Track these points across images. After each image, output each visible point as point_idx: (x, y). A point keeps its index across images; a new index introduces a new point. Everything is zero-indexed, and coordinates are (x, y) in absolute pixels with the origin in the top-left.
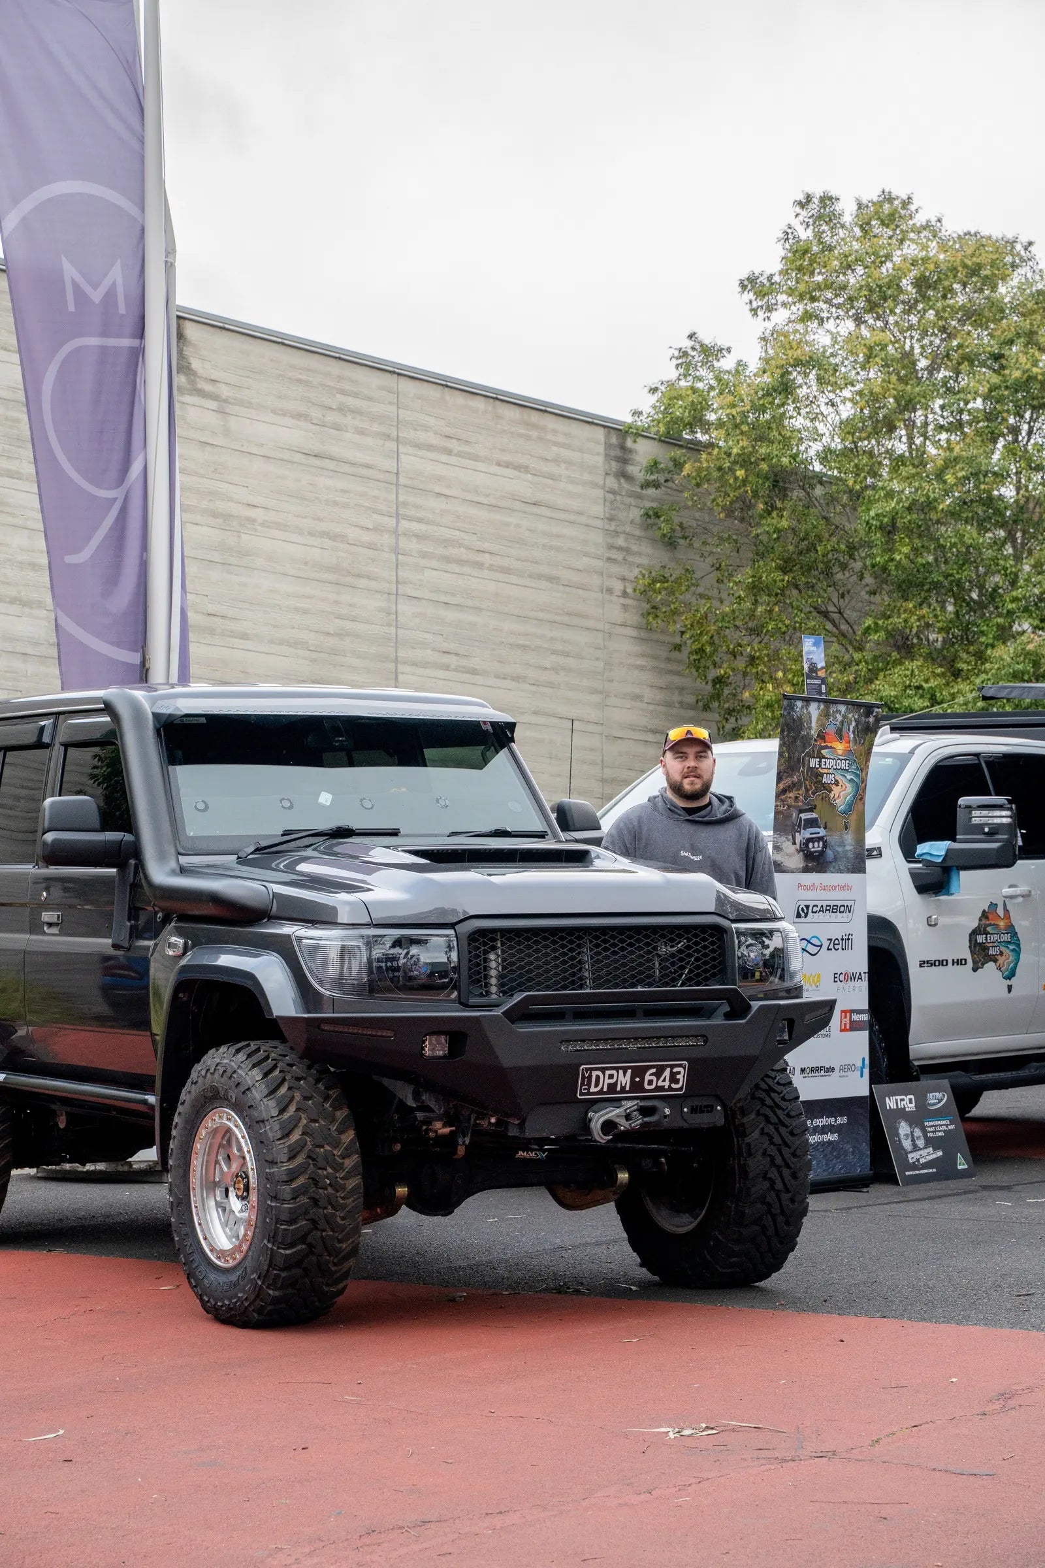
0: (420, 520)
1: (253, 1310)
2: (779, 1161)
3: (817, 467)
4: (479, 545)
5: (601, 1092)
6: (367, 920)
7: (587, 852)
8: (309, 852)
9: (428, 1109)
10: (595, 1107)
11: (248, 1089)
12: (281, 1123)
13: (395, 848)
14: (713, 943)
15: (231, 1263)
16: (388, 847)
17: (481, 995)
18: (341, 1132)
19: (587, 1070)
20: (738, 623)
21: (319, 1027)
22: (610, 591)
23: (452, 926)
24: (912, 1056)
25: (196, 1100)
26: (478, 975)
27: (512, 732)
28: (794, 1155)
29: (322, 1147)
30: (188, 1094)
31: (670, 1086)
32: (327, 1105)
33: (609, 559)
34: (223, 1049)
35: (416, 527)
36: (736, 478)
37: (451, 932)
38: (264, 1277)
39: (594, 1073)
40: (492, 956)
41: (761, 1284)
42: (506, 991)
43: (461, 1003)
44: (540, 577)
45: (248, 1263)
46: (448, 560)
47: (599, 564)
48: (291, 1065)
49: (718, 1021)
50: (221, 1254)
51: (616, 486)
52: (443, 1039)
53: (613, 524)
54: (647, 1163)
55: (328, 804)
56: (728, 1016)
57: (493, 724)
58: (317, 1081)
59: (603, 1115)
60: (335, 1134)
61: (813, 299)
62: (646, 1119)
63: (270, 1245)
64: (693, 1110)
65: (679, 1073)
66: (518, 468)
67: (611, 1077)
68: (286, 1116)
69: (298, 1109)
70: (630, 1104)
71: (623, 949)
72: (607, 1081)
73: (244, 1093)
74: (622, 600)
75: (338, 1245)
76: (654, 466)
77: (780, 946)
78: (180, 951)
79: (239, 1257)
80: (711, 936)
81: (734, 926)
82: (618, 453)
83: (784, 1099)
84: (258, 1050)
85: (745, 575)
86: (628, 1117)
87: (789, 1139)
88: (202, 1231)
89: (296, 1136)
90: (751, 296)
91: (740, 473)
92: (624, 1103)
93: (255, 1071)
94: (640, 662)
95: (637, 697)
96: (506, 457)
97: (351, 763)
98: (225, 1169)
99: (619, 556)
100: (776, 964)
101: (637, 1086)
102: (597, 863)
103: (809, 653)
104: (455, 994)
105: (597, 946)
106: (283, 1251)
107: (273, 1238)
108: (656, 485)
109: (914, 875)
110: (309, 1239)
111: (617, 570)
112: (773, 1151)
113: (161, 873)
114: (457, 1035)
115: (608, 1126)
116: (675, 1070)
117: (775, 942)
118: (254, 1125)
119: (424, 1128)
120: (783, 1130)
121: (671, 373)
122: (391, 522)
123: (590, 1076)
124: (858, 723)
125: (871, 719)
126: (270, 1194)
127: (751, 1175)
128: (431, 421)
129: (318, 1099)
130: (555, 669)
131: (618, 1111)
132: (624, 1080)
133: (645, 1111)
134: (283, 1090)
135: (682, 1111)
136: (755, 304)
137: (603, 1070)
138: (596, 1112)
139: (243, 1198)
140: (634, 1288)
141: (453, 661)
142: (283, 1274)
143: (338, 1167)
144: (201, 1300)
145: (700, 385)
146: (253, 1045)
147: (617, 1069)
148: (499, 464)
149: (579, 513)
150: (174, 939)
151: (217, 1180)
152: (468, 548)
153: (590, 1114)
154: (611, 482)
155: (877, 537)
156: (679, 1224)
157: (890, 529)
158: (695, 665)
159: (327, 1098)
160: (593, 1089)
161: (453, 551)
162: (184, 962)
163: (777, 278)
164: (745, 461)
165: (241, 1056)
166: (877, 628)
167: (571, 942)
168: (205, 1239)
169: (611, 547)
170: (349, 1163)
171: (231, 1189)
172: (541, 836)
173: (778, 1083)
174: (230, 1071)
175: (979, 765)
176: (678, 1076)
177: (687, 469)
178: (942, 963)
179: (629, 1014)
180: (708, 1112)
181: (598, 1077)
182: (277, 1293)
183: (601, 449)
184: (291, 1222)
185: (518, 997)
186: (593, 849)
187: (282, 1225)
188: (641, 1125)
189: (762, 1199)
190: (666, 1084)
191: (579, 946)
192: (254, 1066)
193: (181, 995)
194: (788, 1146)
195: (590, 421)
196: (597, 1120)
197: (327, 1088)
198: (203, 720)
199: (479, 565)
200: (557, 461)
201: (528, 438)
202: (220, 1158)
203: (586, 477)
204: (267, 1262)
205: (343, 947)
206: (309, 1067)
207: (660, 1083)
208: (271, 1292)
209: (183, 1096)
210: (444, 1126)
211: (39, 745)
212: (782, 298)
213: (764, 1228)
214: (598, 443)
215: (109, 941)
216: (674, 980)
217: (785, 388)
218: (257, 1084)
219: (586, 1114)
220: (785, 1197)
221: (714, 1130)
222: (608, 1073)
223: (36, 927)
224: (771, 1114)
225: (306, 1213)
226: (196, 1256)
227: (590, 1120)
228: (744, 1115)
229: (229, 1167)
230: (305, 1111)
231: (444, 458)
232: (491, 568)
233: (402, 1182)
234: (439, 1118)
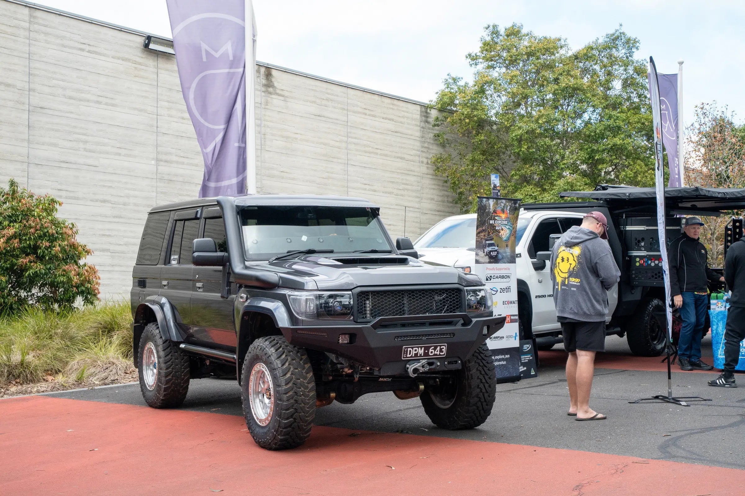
0: (355, 138)
2: (484, 381)
3: (494, 119)
4: (376, 147)
5: (412, 357)
6: (316, 288)
7: (406, 259)
8: (296, 260)
9: (341, 364)
10: (409, 363)
11: (270, 356)
12: (282, 370)
13: (329, 258)
14: (457, 295)
15: (264, 425)
16: (327, 258)
17: (363, 318)
18: (307, 373)
19: (406, 348)
20: (468, 173)
21: (296, 331)
22: (422, 162)
23: (351, 290)
24: (533, 331)
25: (251, 359)
26: (361, 310)
27: (378, 211)
28: (490, 378)
29: (299, 379)
30: (248, 357)
31: (439, 354)
32: (301, 362)
33: (422, 151)
34: (260, 339)
35: (354, 140)
36: (466, 123)
37: (350, 292)
38: (277, 431)
39: (409, 349)
40: (368, 302)
41: (477, 427)
42: (374, 316)
43: (355, 322)
44: (398, 157)
45: (271, 425)
46: (366, 152)
47: (419, 153)
48: (287, 346)
49: (459, 327)
50: (261, 421)
51: (424, 126)
52: (347, 336)
53: (423, 139)
54: (431, 382)
55: (305, 240)
56: (463, 325)
57: (371, 209)
58: (298, 352)
59: (413, 366)
60: (304, 374)
61: (492, 60)
62: (431, 367)
63: (278, 419)
64: (449, 363)
65: (443, 348)
66: (390, 119)
67: (416, 350)
68: (284, 367)
69: (289, 364)
70: (424, 361)
71: (420, 298)
72: (414, 352)
73: (268, 357)
74: (427, 166)
75: (307, 419)
76: (437, 119)
77: (484, 295)
78: (245, 300)
79: (267, 422)
80: (456, 292)
81: (465, 288)
82: (425, 114)
83: (485, 356)
84: (274, 340)
85: (469, 156)
86: (423, 367)
87: (488, 372)
88: (254, 411)
89: (288, 375)
90: (470, 60)
91: (467, 121)
92: (421, 361)
93: (272, 349)
94: (433, 187)
95: (432, 199)
96: (385, 116)
97: (319, 224)
98: (262, 386)
99: (425, 150)
100: (482, 302)
101: (426, 354)
102: (411, 263)
103: (493, 180)
104: (352, 318)
105: (410, 297)
106: (284, 421)
107: (280, 416)
108: (438, 125)
109: (533, 264)
110: (294, 416)
111: (424, 155)
112: (481, 377)
113: (238, 268)
114: (353, 335)
115: (416, 370)
116: (442, 347)
117: (482, 294)
118: (272, 370)
119: (341, 370)
120: (485, 368)
121: (443, 87)
122: (345, 139)
123: (407, 350)
124: (511, 207)
125: (517, 205)
126: (278, 398)
127: (472, 387)
128: (359, 104)
129: (298, 360)
130: (404, 190)
131: (419, 364)
132: (421, 351)
133: (430, 364)
134: (284, 356)
135: (445, 363)
136: (471, 63)
137: (412, 348)
138: (410, 365)
139: (270, 399)
140: (426, 430)
141: (367, 187)
142: (284, 430)
143: (307, 388)
144: (254, 438)
145: (452, 91)
146: (273, 337)
147: (418, 347)
148: (383, 118)
149: (411, 135)
150: (243, 295)
151: (260, 391)
152: (373, 148)
153: (408, 366)
154: (423, 124)
155: (516, 143)
156: (445, 405)
157: (520, 140)
158: (453, 188)
159: (301, 360)
160: (408, 356)
161: (367, 149)
162: (246, 304)
163: (478, 54)
164: (468, 116)
165: (267, 343)
166: (516, 175)
167: (399, 296)
168: (255, 414)
169: (423, 147)
170: (310, 386)
171: (265, 395)
172: (390, 252)
173: (483, 350)
174: (263, 349)
175: (557, 223)
176: (443, 350)
177: (449, 120)
178: (544, 296)
179: (423, 324)
180: (455, 363)
181: (410, 351)
182: (282, 437)
183: (419, 113)
184: (287, 410)
185: (378, 319)
186: (409, 258)
188: (429, 369)
189: (477, 396)
190: (438, 353)
191: (403, 297)
192: (272, 346)
193: (245, 317)
194: (487, 375)
195: (415, 103)
196: (411, 368)
197: (302, 355)
198: (256, 208)
199: (377, 154)
200: (403, 117)
201: (393, 109)
202: (261, 382)
203: (414, 122)
204: (278, 425)
205: (307, 299)
206: (295, 347)
207: (436, 353)
208: (279, 437)
209: (246, 358)
210: (349, 370)
211: (196, 218)
212: (481, 60)
213: (478, 407)
214: (417, 111)
215: (220, 295)
216: (441, 310)
217: (482, 91)
218: (273, 354)
219: (406, 365)
220: (486, 395)
221: (457, 371)
222: (414, 349)
223: (195, 289)
224: (481, 363)
225: (293, 406)
226: (251, 421)
227: (408, 368)
228: (469, 362)
229: (264, 386)
230: (292, 365)
231: (363, 116)
232: (381, 155)
233: (333, 391)
234: (346, 367)
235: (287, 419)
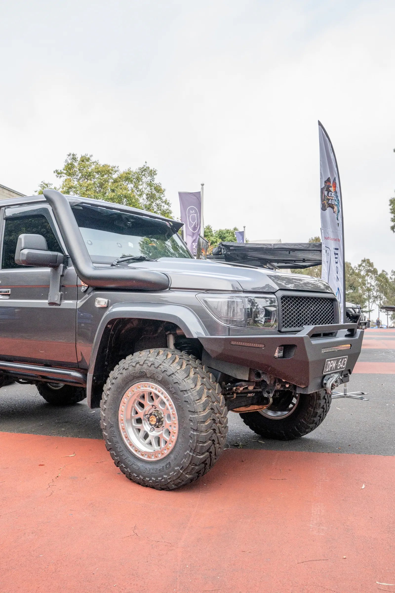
1: (173, 484)
5: (328, 371)
11: (173, 374)
15: (155, 459)
19: (327, 361)
21: (230, 342)
23: (274, 293)
25: (124, 378)
27: (181, 226)
30: (120, 375)
32: (211, 381)
37: (274, 296)
38: (185, 469)
43: (278, 331)
45: (171, 460)
50: (145, 454)
52: (282, 348)
55: (133, 247)
63: (191, 454)
64: (344, 376)
67: (332, 364)
68: (198, 387)
69: (201, 384)
70: (336, 375)
71: (311, 307)
72: (331, 366)
73: (169, 375)
78: (105, 305)
79: (161, 456)
86: (336, 382)
88: (129, 441)
92: (332, 375)
98: (140, 410)
101: (336, 367)
106: (199, 457)
107: (193, 450)
110: (210, 449)
121: (40, 188)
123: (328, 364)
126: (193, 428)
131: (334, 379)
136: (57, 176)
137: (330, 361)
138: (327, 381)
140: (262, 442)
142: (197, 468)
147: (333, 360)
150: (100, 299)
151: (133, 415)
153: (325, 381)
159: (209, 378)
168: (131, 445)
170: (224, 410)
174: (156, 364)
176: (345, 362)
180: (347, 376)
184: (204, 442)
187: (200, 443)
193: (109, 326)
196: (329, 383)
197: (207, 372)
198: (81, 208)
202: (136, 405)
204: (189, 462)
205: (228, 303)
207: (341, 366)
208: (187, 476)
209: (116, 375)
215: (46, 301)
218: (178, 371)
219: (323, 381)
225: (211, 437)
226: (125, 453)
227: (325, 384)
230: (204, 384)
235: (203, 454)
